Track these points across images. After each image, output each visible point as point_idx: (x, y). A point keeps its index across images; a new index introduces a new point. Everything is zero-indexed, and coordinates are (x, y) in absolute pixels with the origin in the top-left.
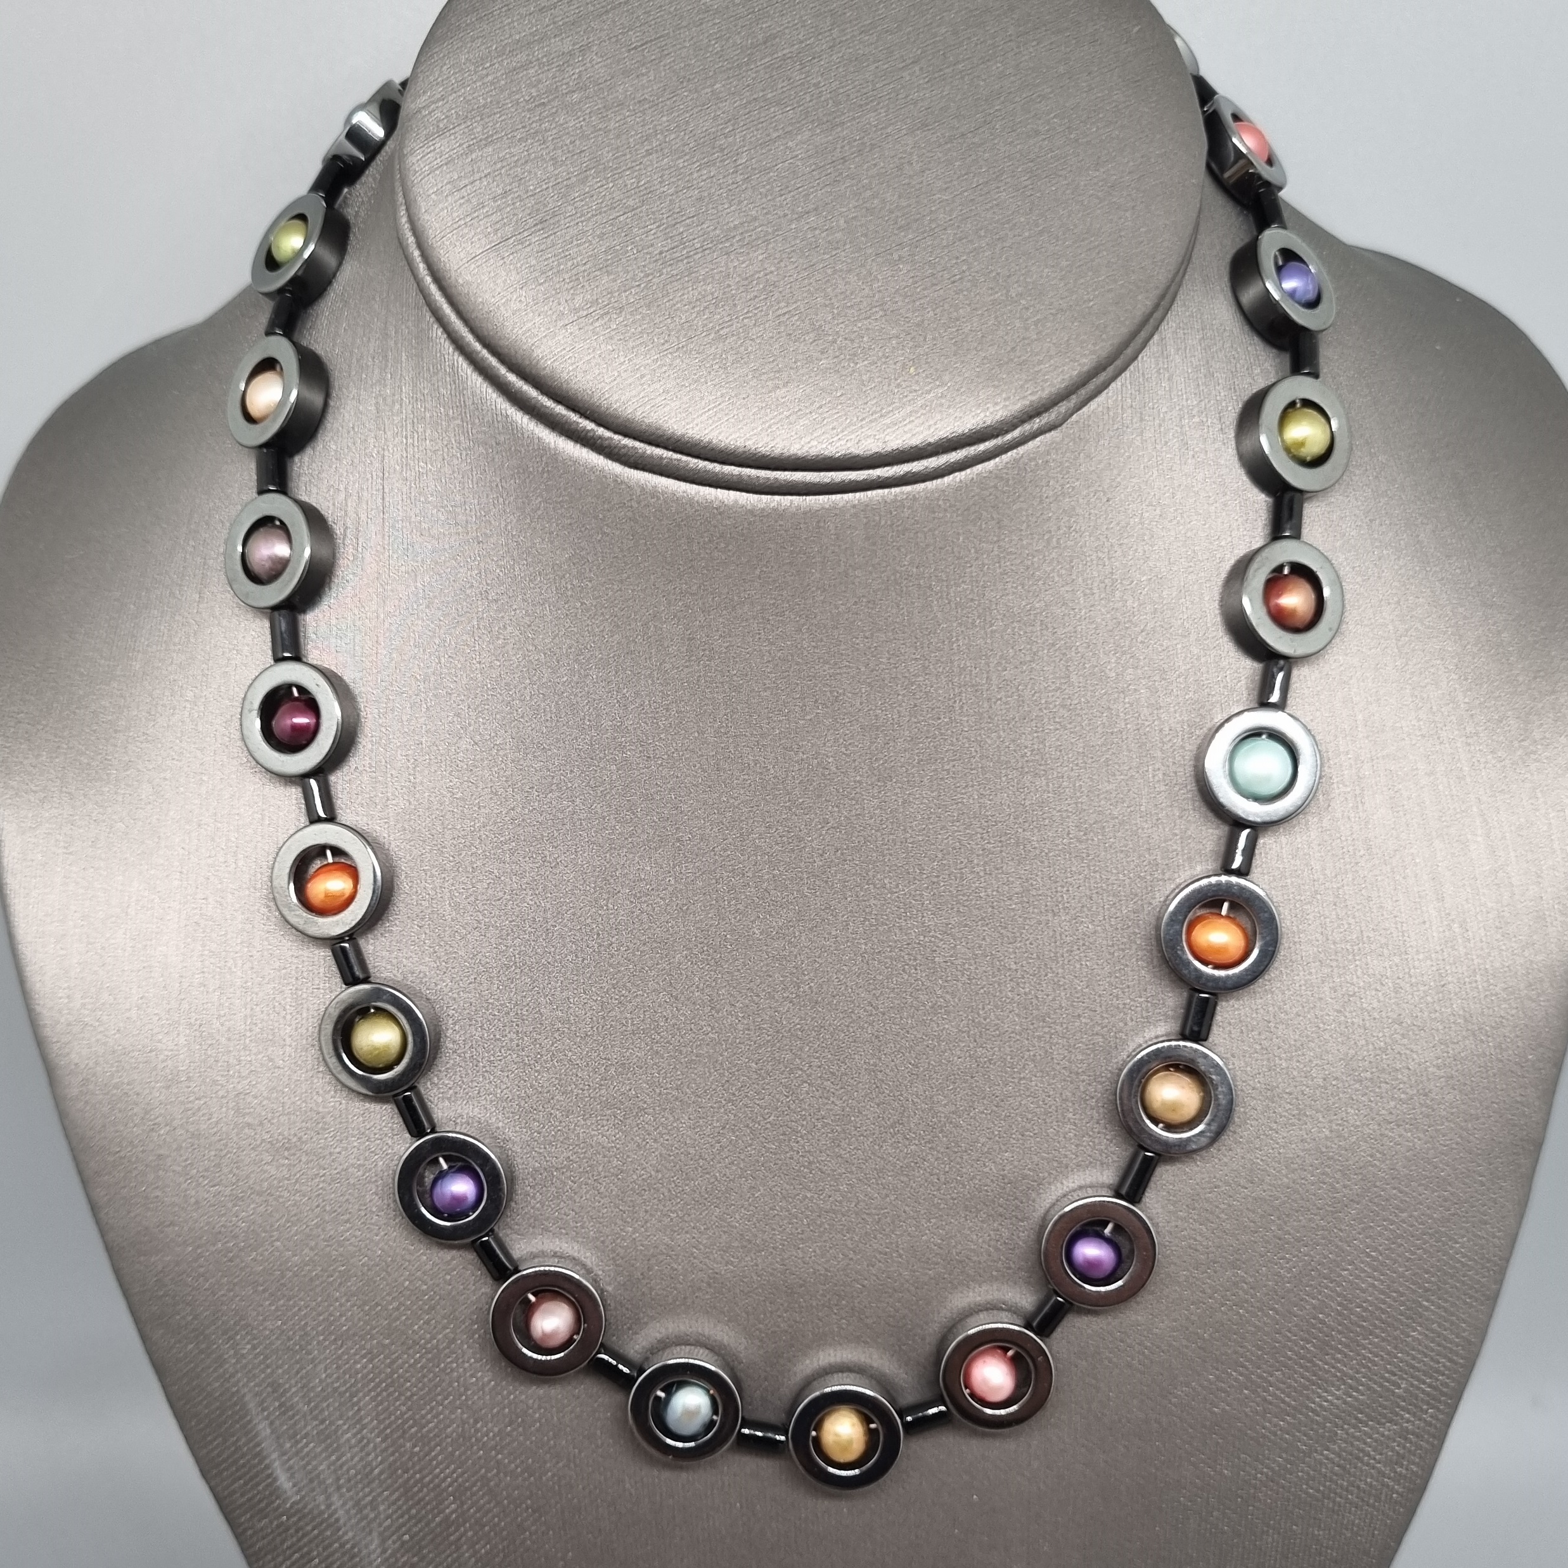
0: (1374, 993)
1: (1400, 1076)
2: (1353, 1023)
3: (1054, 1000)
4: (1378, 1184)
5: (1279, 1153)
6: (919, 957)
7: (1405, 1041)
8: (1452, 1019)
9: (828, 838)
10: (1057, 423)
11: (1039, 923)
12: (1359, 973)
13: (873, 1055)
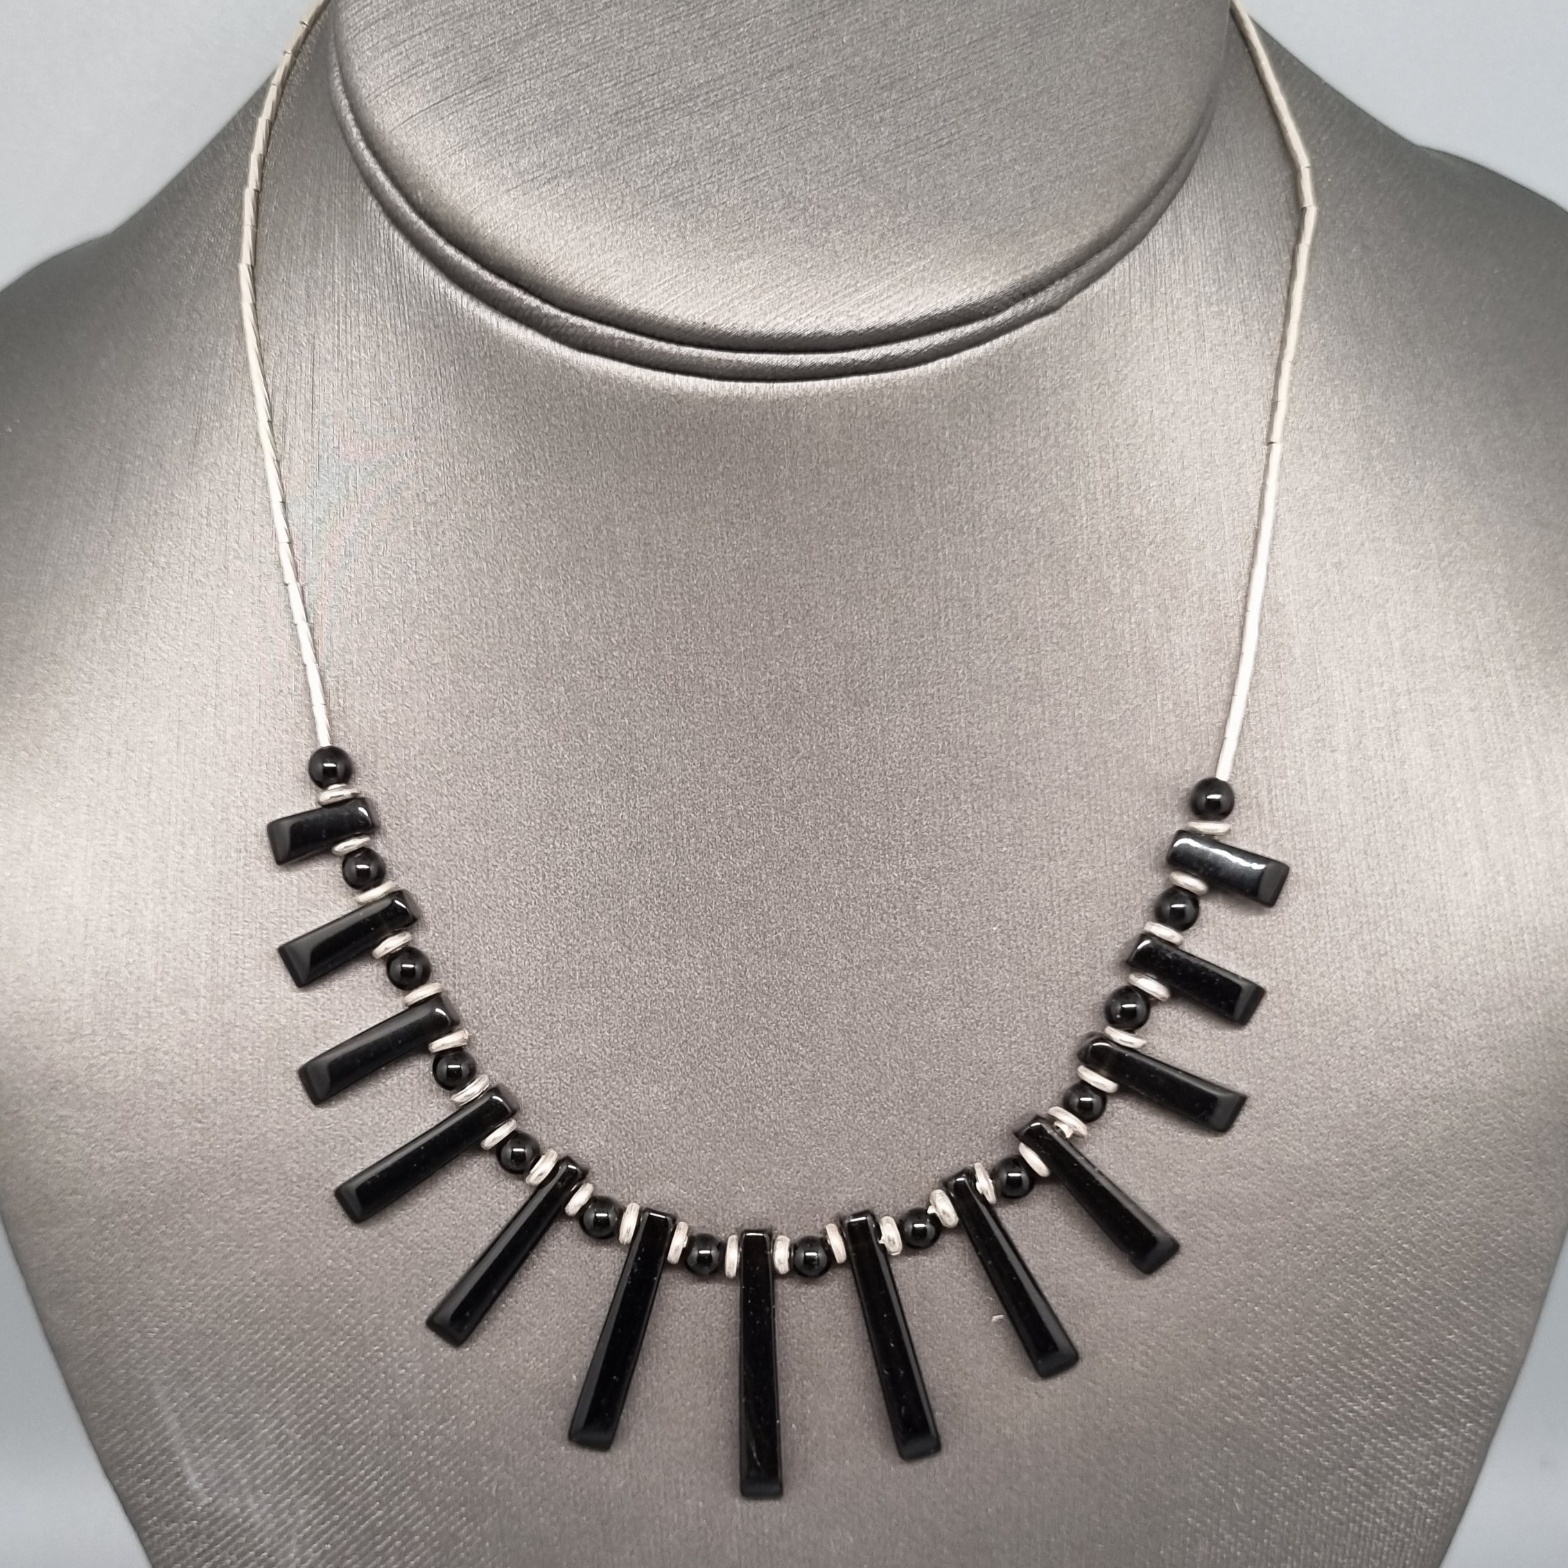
0: (1408, 951)
1: (1436, 1047)
2: (1384, 986)
3: (1049, 954)
4: (1411, 1166)
5: (1301, 1131)
6: (899, 905)
7: (1443, 1007)
8: (1495, 983)
9: (798, 769)
10: (1055, 304)
11: (1034, 868)
12: (1392, 929)
13: (847, 1014)
